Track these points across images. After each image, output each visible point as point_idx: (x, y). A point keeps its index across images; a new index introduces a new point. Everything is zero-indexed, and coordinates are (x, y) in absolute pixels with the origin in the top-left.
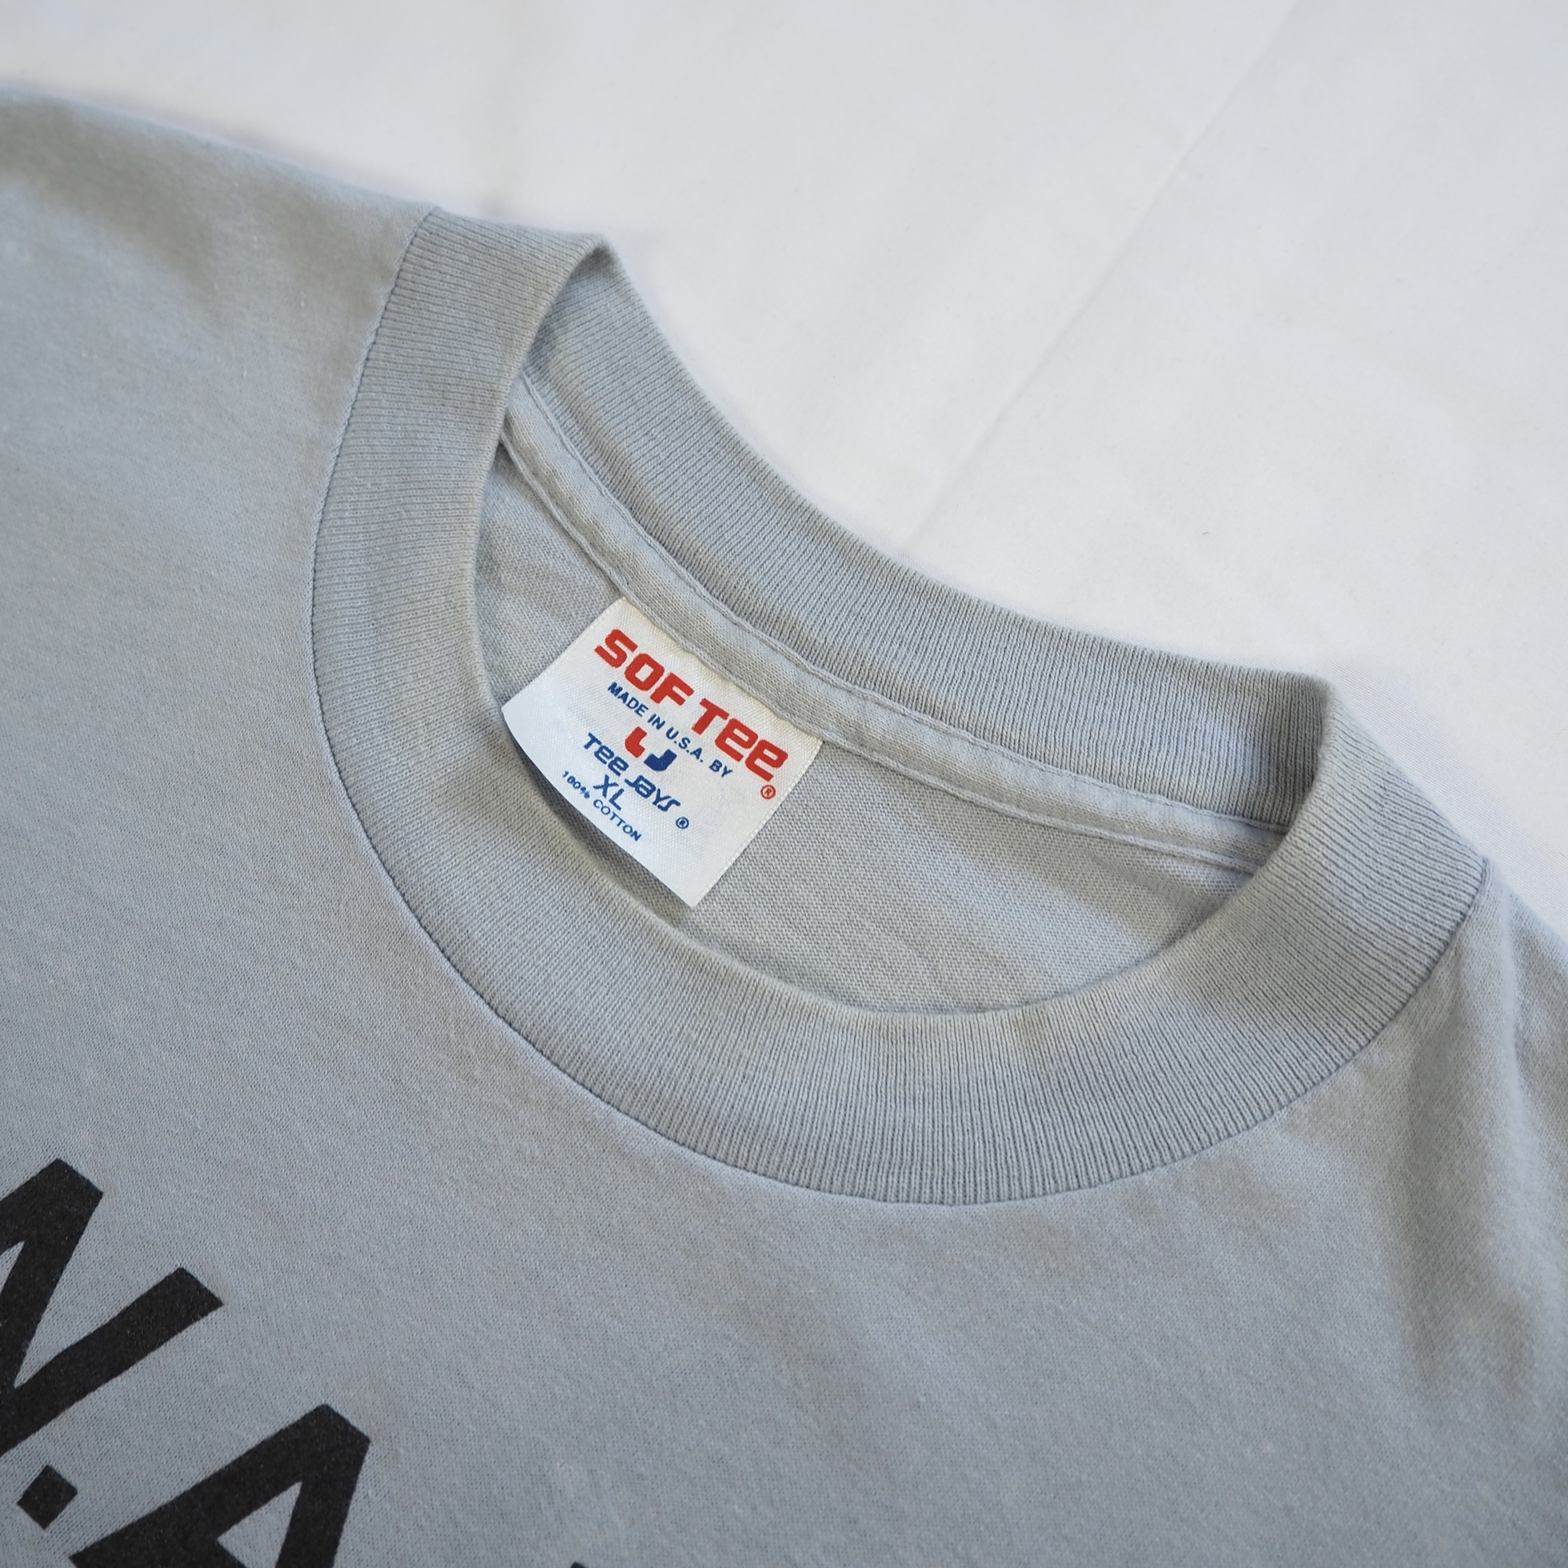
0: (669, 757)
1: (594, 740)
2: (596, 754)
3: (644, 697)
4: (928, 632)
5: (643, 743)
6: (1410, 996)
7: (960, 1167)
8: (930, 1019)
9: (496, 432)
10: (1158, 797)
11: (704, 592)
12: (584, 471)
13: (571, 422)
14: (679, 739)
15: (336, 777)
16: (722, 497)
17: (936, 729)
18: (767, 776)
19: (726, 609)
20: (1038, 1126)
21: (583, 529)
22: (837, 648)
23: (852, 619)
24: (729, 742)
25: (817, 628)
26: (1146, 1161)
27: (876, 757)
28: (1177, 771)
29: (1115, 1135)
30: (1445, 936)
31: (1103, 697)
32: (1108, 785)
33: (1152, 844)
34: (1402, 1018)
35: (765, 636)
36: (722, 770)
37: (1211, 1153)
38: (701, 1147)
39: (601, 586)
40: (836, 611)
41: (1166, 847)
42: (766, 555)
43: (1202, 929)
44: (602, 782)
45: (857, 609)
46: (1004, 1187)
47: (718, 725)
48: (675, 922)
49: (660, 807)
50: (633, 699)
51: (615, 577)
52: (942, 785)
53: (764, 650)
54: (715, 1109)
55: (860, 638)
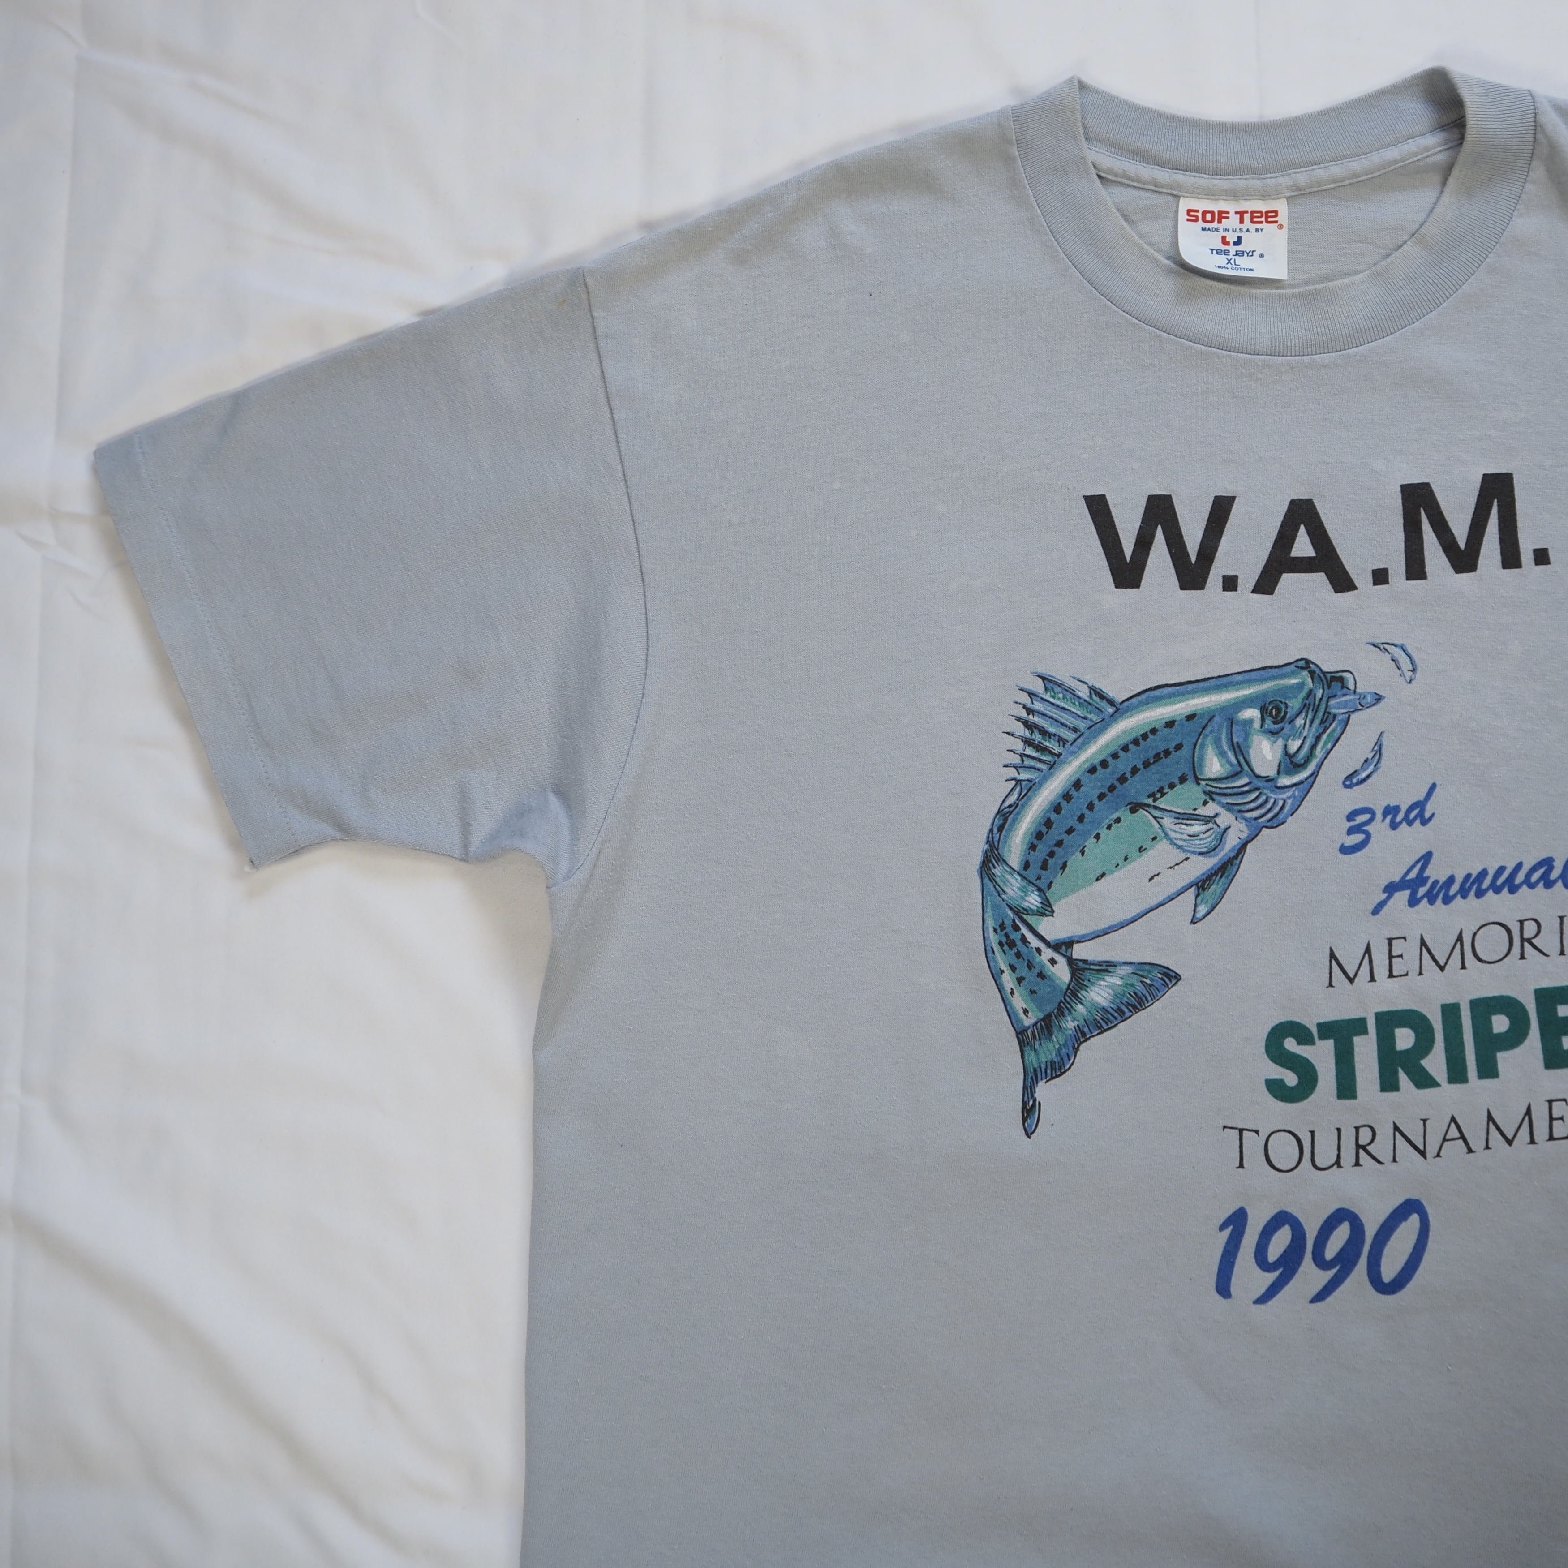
0: (1240, 238)
1: (1212, 250)
2: (1217, 253)
3: (1215, 225)
4: (1293, 138)
5: (1228, 240)
6: (1533, 150)
7: (1429, 297)
8: (1388, 260)
9: (1094, 171)
10: (1409, 141)
11: (1208, 176)
12: (1133, 164)
13: (1113, 150)
14: (1238, 230)
15: (1137, 321)
16: (1187, 140)
17: (1321, 168)
18: (1276, 222)
19: (1219, 177)
20: (1444, 269)
21: (1149, 183)
22: (1267, 164)
23: (1264, 151)
24: (1255, 220)
25: (1256, 162)
26: (1484, 256)
27: (1308, 191)
28: (1409, 128)
29: (1470, 255)
30: (1533, 124)
31: (1367, 120)
32: (1390, 148)
33: (1419, 157)
34: (1534, 158)
35: (1240, 177)
36: (1260, 231)
37: (1502, 240)
38: (1347, 347)
39: (1170, 198)
40: (1257, 153)
41: (1425, 155)
42: (1218, 149)
43: (1452, 174)
44: (1227, 261)
45: (1263, 146)
46: (1447, 294)
47: (1247, 217)
48: (1283, 288)
49: (1251, 256)
50: (1213, 228)
51: (1174, 192)
52: (1337, 185)
53: (1243, 181)
54: (1344, 333)
55: (1272, 156)
